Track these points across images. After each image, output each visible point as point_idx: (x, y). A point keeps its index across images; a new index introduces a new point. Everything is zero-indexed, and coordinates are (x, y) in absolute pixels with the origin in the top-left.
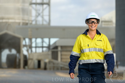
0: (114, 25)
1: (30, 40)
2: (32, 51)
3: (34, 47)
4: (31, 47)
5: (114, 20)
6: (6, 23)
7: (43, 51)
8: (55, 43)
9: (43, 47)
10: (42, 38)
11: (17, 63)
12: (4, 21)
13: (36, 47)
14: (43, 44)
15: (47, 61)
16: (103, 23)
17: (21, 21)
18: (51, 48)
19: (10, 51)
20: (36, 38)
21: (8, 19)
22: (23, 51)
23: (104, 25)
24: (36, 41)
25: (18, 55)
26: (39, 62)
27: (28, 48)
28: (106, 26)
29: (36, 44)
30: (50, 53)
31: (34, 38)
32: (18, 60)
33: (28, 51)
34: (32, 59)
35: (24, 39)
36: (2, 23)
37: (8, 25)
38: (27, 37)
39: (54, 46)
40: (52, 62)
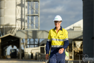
0: (82, 30)
2: (27, 47)
3: (28, 45)
4: (26, 44)
5: (82, 26)
8: (43, 41)
9: (34, 44)
10: (34, 39)
12: (8, 27)
13: (30, 45)
17: (20, 27)
18: (40, 45)
19: (13, 47)
22: (21, 47)
24: (30, 40)
25: (18, 50)
26: (32, 54)
29: (30, 43)
32: (17, 53)
34: (27, 53)
35: (22, 39)
39: (42, 43)
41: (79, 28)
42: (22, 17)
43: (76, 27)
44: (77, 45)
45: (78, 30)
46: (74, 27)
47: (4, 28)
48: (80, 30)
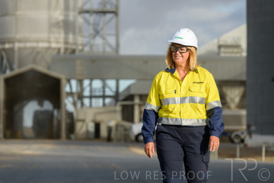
0: (244, 54)
1: (80, 82)
2: (82, 104)
3: (87, 97)
4: (81, 97)
5: (244, 44)
6: (33, 48)
7: (104, 104)
8: (129, 88)
9: (104, 97)
10: (103, 80)
11: (55, 129)
12: (28, 45)
13: (91, 97)
14: (104, 92)
15: (112, 124)
16: (222, 50)
17: (62, 46)
18: (121, 98)
19: (41, 104)
20: (91, 80)
21: (37, 41)
22: (65, 105)
23: (225, 52)
24: (91, 85)
25: (55, 112)
26: (97, 126)
27: (76, 98)
28: (228, 55)
29: (91, 91)
30: (118, 108)
31: (87, 78)
32: (55, 122)
33: (74, 104)
34: (83, 121)
35: (69, 81)
36: (25, 48)
37: (36, 53)
38: (74, 78)
39: (127, 94)
40: (122, 126)
41: (236, 50)
42: (67, 16)
43: (227, 46)
44: (228, 100)
45: (233, 55)
46: (220, 47)
47: (16, 49)
48: (238, 55)
